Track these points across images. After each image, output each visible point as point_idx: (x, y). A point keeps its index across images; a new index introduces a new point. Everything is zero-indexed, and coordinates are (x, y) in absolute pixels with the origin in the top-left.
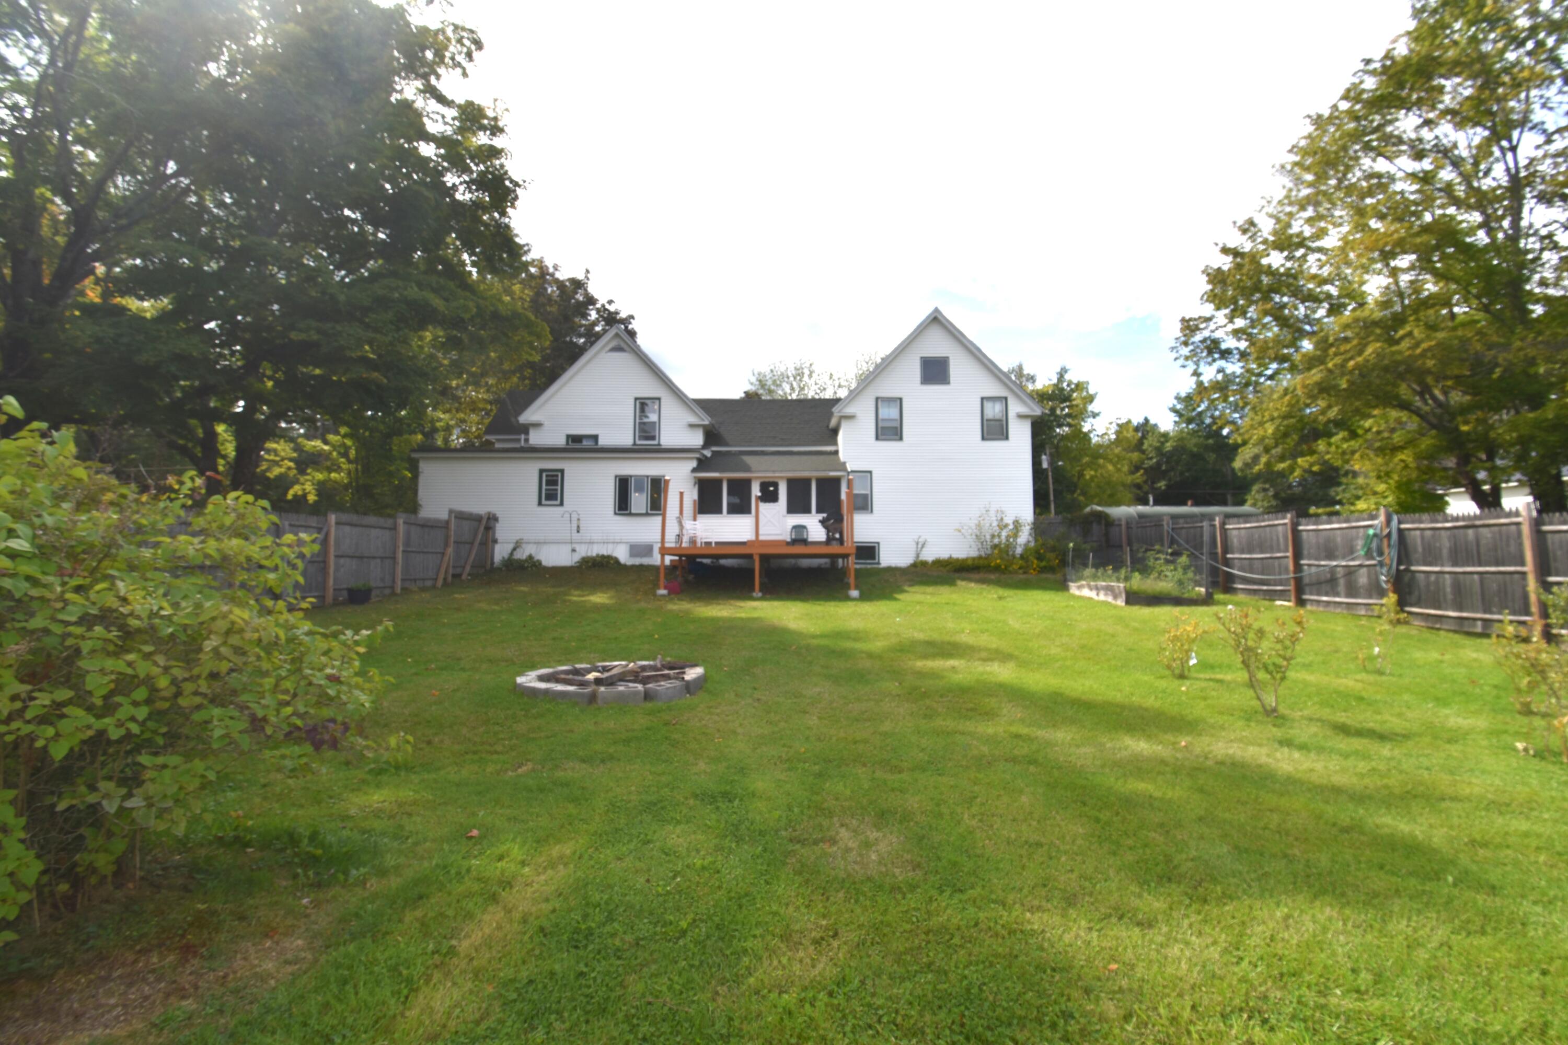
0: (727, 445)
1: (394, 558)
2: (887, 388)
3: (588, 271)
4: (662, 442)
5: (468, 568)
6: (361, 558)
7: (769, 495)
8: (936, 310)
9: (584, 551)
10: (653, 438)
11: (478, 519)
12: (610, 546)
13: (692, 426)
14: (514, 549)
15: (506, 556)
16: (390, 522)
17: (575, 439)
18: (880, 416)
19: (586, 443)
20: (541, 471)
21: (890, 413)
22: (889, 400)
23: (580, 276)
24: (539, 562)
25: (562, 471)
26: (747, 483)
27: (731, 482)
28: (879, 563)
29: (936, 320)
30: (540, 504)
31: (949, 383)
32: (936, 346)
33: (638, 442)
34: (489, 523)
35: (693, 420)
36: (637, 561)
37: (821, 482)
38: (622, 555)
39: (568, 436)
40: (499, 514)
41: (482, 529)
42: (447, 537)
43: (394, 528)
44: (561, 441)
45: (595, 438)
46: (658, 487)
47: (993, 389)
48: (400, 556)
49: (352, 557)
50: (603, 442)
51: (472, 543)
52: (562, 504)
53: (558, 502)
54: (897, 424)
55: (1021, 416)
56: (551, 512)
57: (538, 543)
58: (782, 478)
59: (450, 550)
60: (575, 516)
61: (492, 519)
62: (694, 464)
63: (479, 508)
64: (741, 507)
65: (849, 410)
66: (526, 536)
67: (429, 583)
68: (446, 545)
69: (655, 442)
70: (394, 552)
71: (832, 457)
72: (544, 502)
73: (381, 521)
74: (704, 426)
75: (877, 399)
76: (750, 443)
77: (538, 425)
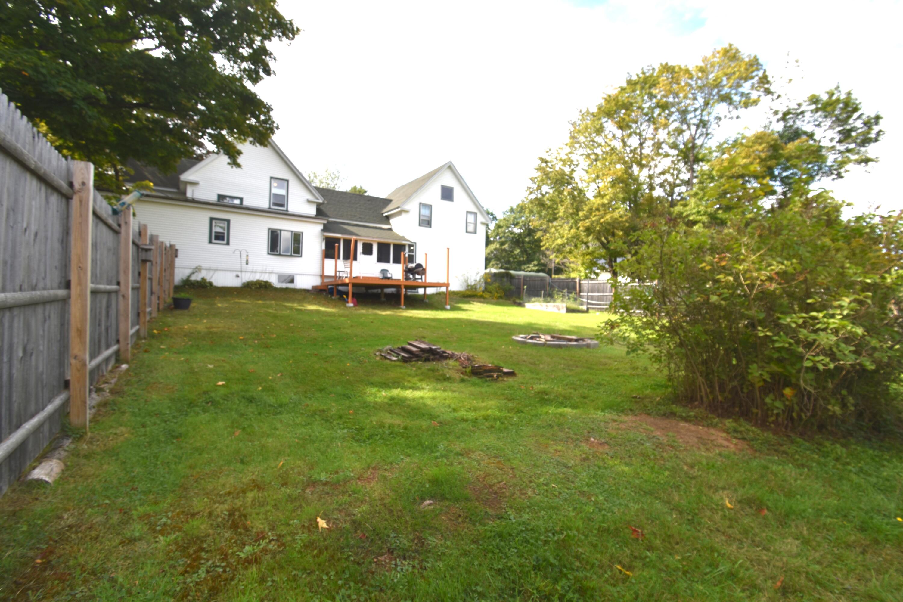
2: (425, 199)
4: (289, 209)
7: (367, 250)
8: (450, 161)
9: (247, 277)
10: (282, 205)
12: (267, 275)
13: (309, 201)
15: (185, 278)
17: (221, 197)
18: (421, 213)
19: (235, 202)
20: (210, 219)
21: (426, 212)
22: (425, 205)
24: (211, 284)
25: (228, 221)
26: (355, 242)
27: (344, 241)
29: (450, 167)
30: (210, 242)
31: (453, 201)
32: (449, 180)
33: (272, 207)
34: (172, 253)
35: (311, 198)
36: (284, 285)
37: (395, 246)
38: (274, 281)
39: (218, 195)
40: (179, 246)
44: (213, 198)
45: (241, 199)
46: (297, 238)
47: (472, 208)
50: (246, 203)
52: (228, 243)
53: (225, 242)
54: (429, 219)
55: (482, 223)
56: (221, 249)
57: (209, 270)
58: (375, 241)
60: (244, 254)
61: (174, 251)
62: (322, 227)
65: (407, 208)
66: (204, 265)
69: (285, 209)
72: (213, 241)
74: (317, 203)
75: (420, 204)
76: (341, 217)
77: (194, 184)
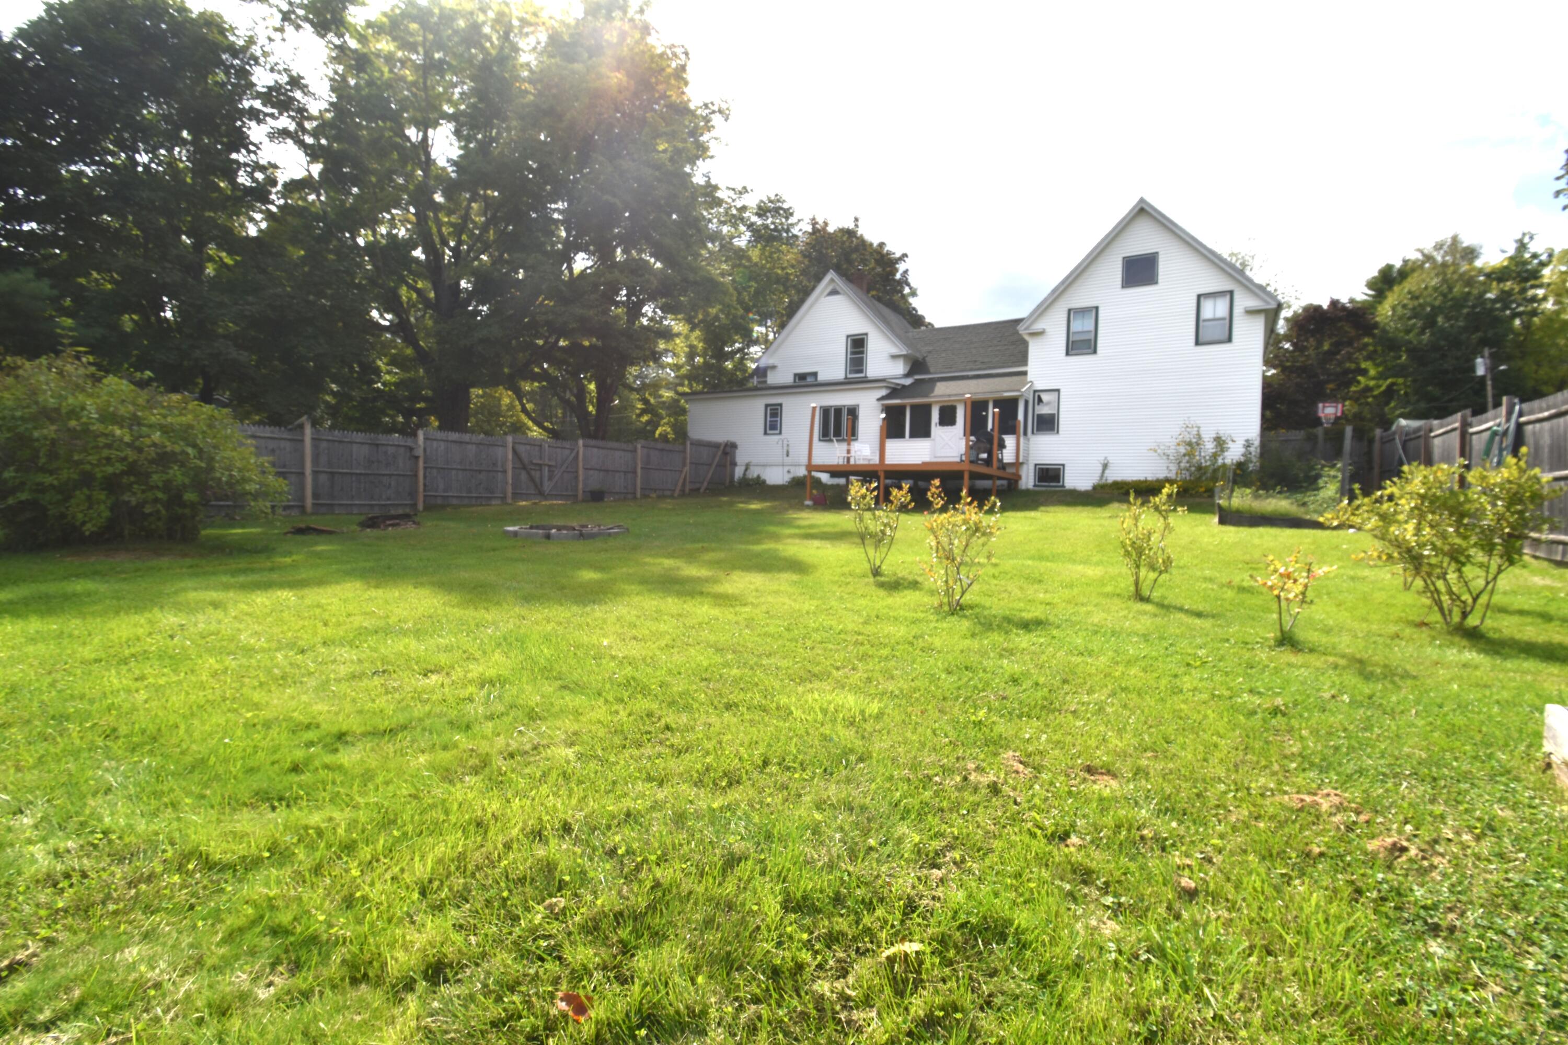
0: (928, 372)
1: (635, 472)
2: (1080, 298)
3: (856, 220)
4: (867, 374)
5: (705, 484)
6: (607, 471)
7: (948, 418)
8: (1142, 200)
9: (794, 472)
10: (861, 371)
11: (716, 446)
13: (894, 357)
14: (746, 470)
15: (741, 476)
16: (630, 447)
17: (801, 377)
18: (1072, 329)
19: (810, 380)
20: (767, 406)
21: (1082, 325)
22: (1082, 312)
23: (851, 226)
24: (764, 482)
25: (781, 405)
26: (927, 408)
27: (914, 408)
28: (1063, 486)
29: (1143, 211)
30: (766, 433)
31: (1156, 283)
32: (1143, 241)
33: (849, 376)
34: (729, 449)
35: (895, 351)
36: (835, 480)
37: (1000, 403)
39: (795, 375)
40: (738, 443)
41: (720, 453)
42: (684, 459)
43: (635, 451)
44: (789, 379)
45: (815, 374)
46: (853, 414)
47: (1214, 282)
48: (639, 471)
49: (600, 470)
50: (821, 378)
51: (710, 465)
52: (780, 433)
53: (778, 431)
54: (1092, 336)
55: (1250, 312)
56: (773, 439)
57: (764, 465)
58: (959, 401)
59: (687, 468)
60: (785, 443)
61: (732, 446)
62: (885, 392)
63: (720, 437)
64: (922, 430)
65: (1038, 327)
66: (754, 460)
67: (668, 493)
68: (684, 465)
69: (862, 374)
70: (635, 468)
71: (1022, 377)
72: (768, 431)
73: (624, 446)
74: (904, 356)
75: (1069, 311)
77: (773, 368)
